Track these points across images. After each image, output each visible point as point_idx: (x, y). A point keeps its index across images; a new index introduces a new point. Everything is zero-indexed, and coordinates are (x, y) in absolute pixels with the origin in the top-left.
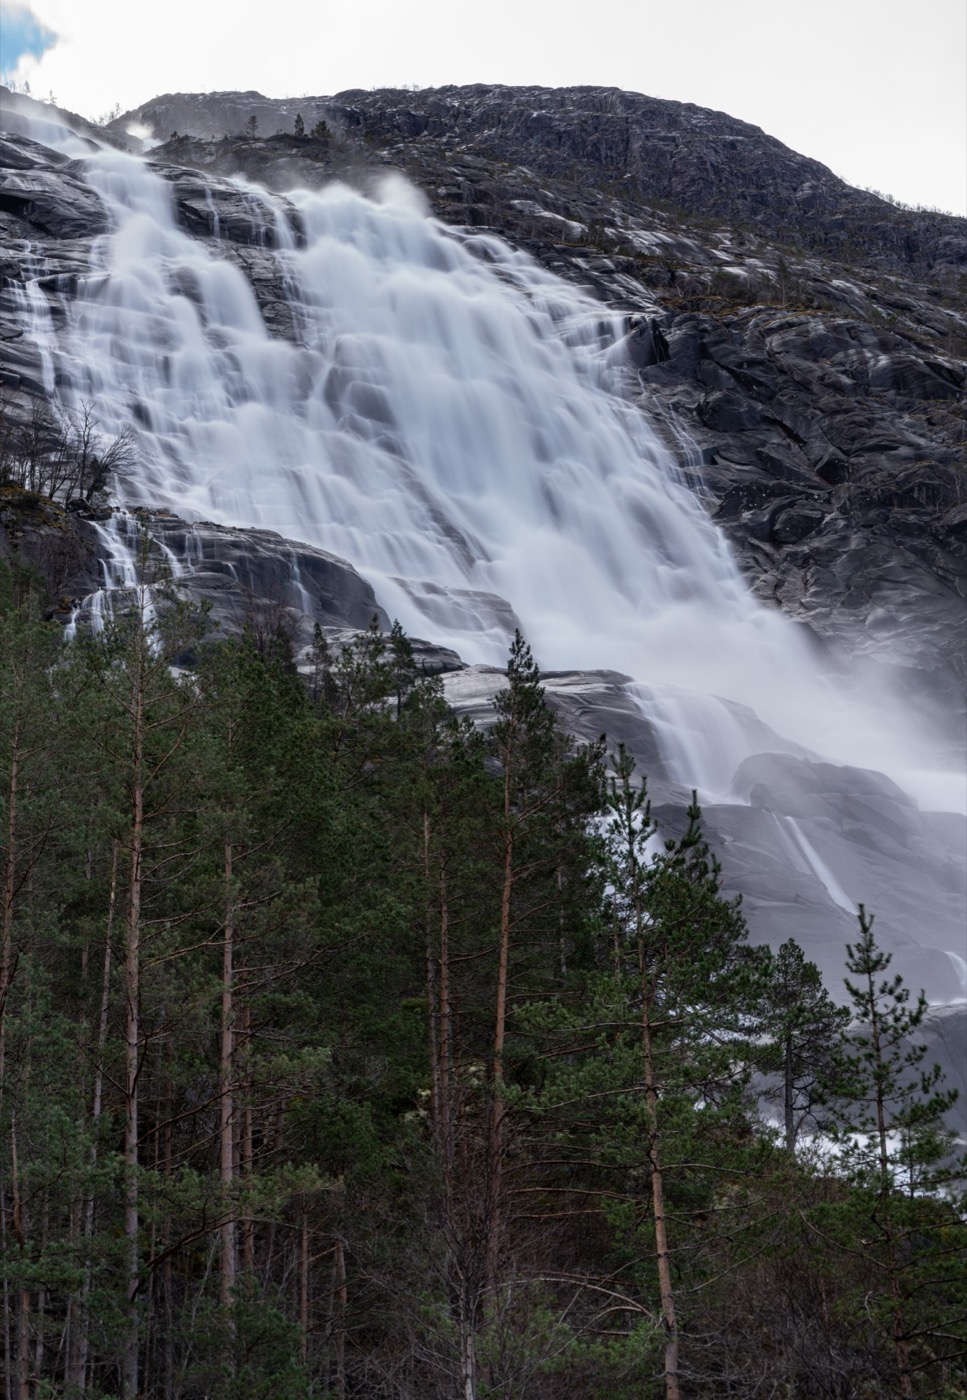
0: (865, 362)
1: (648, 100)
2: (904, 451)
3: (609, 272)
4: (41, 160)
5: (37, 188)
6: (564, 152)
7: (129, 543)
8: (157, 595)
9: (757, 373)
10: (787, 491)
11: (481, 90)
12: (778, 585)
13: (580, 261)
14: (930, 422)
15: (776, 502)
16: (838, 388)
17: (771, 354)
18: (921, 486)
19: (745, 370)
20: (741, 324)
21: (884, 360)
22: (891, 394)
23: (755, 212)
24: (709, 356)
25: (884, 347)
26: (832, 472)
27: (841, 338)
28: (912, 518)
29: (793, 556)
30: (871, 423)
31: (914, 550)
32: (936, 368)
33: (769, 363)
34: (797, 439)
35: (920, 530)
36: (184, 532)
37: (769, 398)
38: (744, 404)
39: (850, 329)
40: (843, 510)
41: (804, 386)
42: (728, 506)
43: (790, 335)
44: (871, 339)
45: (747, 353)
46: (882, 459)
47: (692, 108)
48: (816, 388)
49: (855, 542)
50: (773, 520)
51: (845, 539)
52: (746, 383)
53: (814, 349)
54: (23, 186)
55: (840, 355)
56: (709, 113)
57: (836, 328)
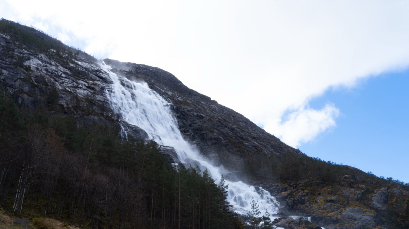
0: (194, 114)
1: (163, 70)
2: (197, 124)
3: (167, 98)
4: (104, 72)
5: (105, 77)
6: (153, 75)
7: (123, 126)
8: (127, 133)
9: (183, 113)
10: (186, 127)
11: (144, 65)
12: (185, 137)
13: (164, 96)
14: (200, 122)
15: (185, 128)
16: (191, 116)
17: (185, 111)
18: (199, 129)
19: (182, 112)
20: (181, 107)
21: (196, 114)
22: (196, 118)
23: (174, 86)
24: (178, 110)
25: (196, 112)
26: (190, 125)
27: (192, 110)
28: (198, 132)
29: (186, 134)
30: (194, 121)
31: (198, 135)
32: (201, 115)
33: (184, 112)
34: (187, 121)
35: (199, 133)
36: (129, 125)
37: (184, 116)
38: (182, 116)
39: (193, 110)
40: (192, 130)
41: (188, 115)
42: (180, 128)
43: (187, 109)
44: (195, 111)
45: (182, 110)
46: (195, 125)
47: (168, 72)
48: (189, 116)
49: (193, 134)
50: (184, 130)
51: (192, 133)
52: (182, 114)
53: (189, 111)
54: (103, 76)
55: (191, 112)
56: (170, 73)
57: (191, 109)
